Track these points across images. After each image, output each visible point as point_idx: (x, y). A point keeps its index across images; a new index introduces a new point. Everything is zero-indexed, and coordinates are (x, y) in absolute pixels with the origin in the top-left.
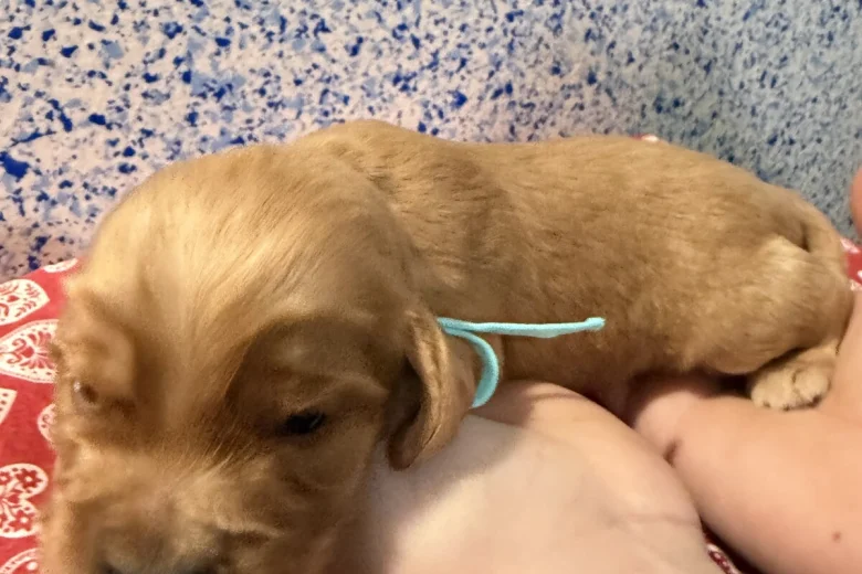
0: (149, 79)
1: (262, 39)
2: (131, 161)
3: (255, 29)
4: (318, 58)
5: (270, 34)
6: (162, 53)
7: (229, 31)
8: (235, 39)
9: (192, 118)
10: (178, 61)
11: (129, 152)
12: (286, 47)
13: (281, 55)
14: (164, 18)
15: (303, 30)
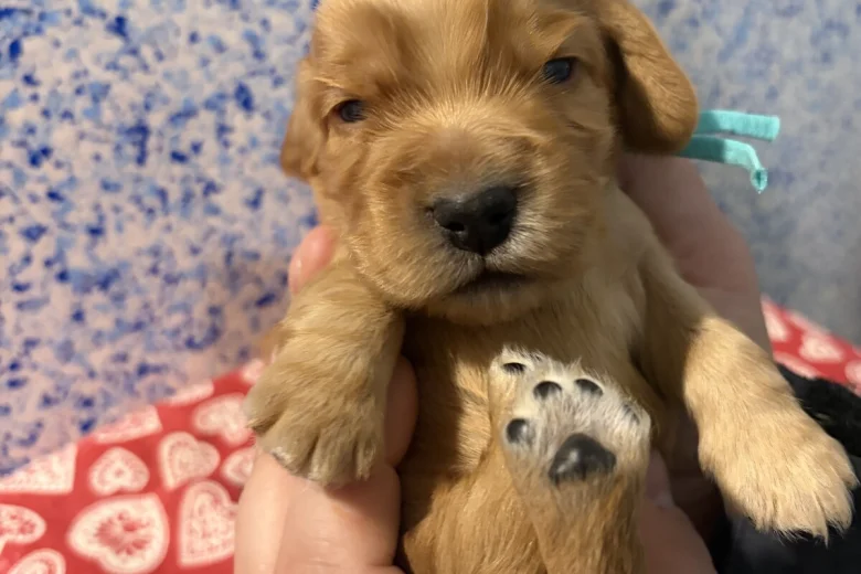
0: (19, 288)
1: (141, 217)
2: (20, 374)
3: (131, 209)
4: (214, 221)
5: (151, 212)
6: (27, 260)
7: (101, 218)
8: (110, 225)
9: (78, 316)
10: (48, 263)
11: (14, 366)
12: (173, 219)
13: (168, 228)
14: (21, 223)
15: (187, 198)
